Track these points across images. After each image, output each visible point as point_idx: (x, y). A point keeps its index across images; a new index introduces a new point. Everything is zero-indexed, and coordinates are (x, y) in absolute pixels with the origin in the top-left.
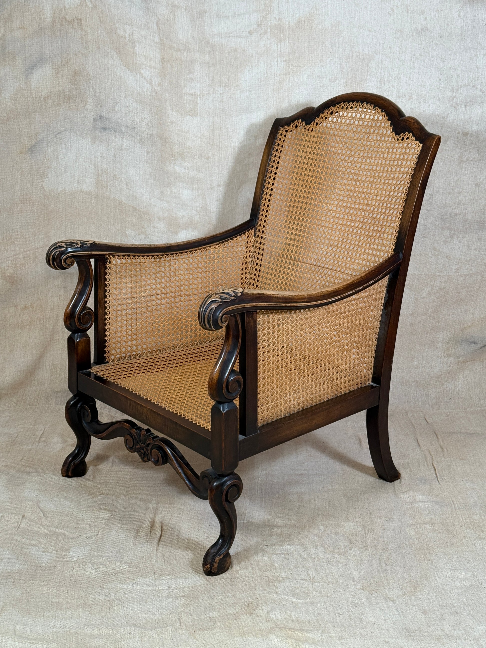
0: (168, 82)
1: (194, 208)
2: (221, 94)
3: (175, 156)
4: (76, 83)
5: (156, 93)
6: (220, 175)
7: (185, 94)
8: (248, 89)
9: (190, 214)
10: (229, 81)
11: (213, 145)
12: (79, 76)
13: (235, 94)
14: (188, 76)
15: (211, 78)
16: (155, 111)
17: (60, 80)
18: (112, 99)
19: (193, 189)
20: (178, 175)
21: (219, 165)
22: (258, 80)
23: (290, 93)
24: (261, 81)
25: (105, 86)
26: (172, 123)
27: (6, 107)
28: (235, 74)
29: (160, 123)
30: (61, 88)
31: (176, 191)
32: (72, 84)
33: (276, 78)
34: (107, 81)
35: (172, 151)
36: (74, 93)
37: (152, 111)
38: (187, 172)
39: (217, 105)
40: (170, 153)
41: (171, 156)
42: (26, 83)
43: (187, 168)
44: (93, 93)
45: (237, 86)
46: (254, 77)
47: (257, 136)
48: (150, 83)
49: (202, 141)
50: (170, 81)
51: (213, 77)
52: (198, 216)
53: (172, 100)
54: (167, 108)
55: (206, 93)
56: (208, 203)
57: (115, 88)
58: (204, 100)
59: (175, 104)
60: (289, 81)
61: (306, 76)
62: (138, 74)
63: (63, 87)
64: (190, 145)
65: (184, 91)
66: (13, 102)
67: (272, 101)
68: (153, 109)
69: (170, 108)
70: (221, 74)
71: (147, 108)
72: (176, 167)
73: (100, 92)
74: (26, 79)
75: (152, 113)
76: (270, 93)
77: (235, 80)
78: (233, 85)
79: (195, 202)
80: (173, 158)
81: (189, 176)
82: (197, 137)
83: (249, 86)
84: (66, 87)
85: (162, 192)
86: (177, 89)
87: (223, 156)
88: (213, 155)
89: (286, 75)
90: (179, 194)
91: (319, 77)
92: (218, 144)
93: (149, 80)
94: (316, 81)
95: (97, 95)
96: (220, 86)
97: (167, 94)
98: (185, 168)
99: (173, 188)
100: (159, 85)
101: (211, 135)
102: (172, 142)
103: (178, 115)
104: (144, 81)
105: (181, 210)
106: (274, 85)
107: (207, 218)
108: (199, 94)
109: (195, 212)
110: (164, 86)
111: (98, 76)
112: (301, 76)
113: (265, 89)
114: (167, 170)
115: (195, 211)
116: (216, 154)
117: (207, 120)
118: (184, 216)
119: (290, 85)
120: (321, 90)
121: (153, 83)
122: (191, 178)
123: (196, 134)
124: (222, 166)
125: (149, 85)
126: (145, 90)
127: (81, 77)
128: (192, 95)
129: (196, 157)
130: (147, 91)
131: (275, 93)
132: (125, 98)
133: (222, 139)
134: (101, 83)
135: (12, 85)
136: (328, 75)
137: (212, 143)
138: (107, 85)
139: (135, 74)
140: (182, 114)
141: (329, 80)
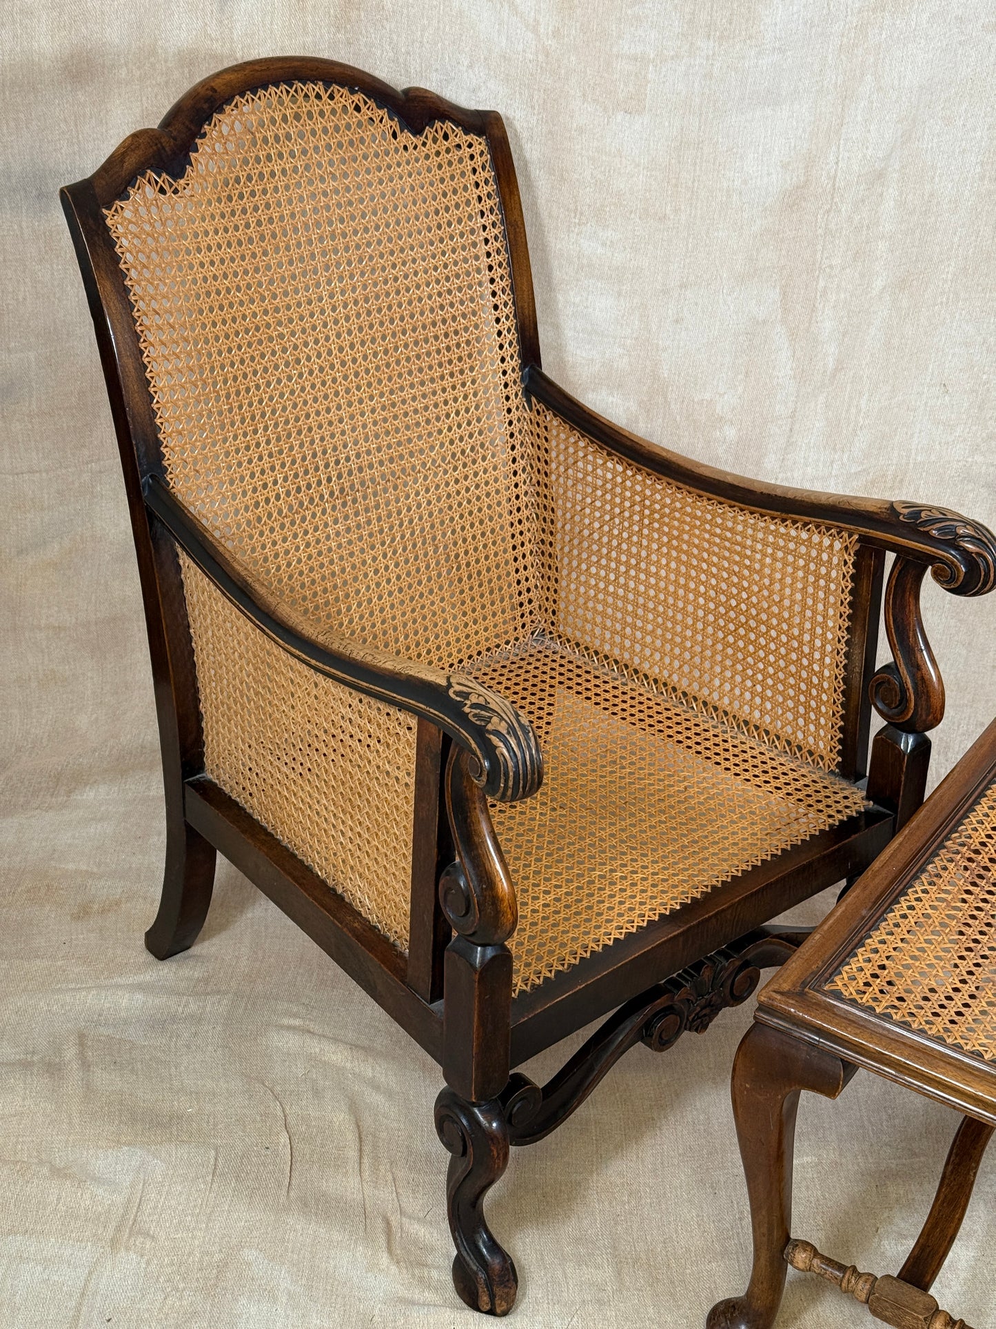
0: (578, 24)
1: (618, 340)
2: (708, 59)
3: (581, 214)
4: (348, 26)
5: (547, 56)
6: (688, 261)
7: (617, 56)
8: (777, 45)
9: (607, 356)
10: (730, 24)
11: (676, 185)
12: (358, 9)
13: (743, 58)
14: (629, 12)
15: (687, 17)
16: (541, 102)
17: (309, 18)
18: (437, 70)
19: (619, 294)
20: (585, 261)
21: (689, 235)
22: (805, 24)
23: (881, 56)
24: (811, 27)
25: (422, 36)
26: (581, 130)
27: (167, 82)
28: (749, 7)
29: (550, 132)
30: (309, 39)
31: (577, 300)
32: (338, 30)
33: (849, 17)
34: (426, 22)
35: (576, 202)
36: (342, 52)
37: (535, 100)
38: (609, 254)
39: (696, 85)
40: (572, 207)
41: (573, 215)
42: (221, 22)
43: (608, 243)
44: (391, 54)
45: (750, 37)
46: (796, 16)
47: (789, 163)
48: (535, 31)
49: (651, 176)
50: (582, 25)
51: (693, 14)
52: (626, 360)
53: (585, 72)
54: (572, 92)
55: (672, 53)
56: (654, 328)
57: (447, 43)
58: (663, 73)
59: (591, 83)
60: (881, 28)
61: (925, 16)
62: (506, 6)
63: (314, 36)
64: (622, 186)
65: (615, 50)
66: (186, 71)
67: (834, 77)
68: (536, 97)
69: (579, 94)
70: (712, 7)
71: (520, 94)
72: (582, 241)
73: (408, 53)
74: (222, 11)
75: (533, 107)
76: (830, 57)
77: (747, 21)
78: (740, 34)
79: (622, 325)
80: (577, 221)
81: (614, 262)
82: (638, 165)
83: (780, 39)
84: (322, 36)
85: (545, 304)
86: (598, 44)
87: (699, 212)
88: (676, 211)
89: (874, 10)
90: (586, 307)
91: (959, 19)
92: (690, 183)
93: (531, 21)
94: (950, 30)
95: (401, 60)
96: (709, 36)
97: (573, 58)
98: (604, 244)
99: (572, 293)
100: (556, 33)
101: (673, 161)
102: (578, 180)
103: (596, 110)
104: (519, 25)
105: (587, 347)
106: (843, 36)
107: (648, 363)
108: (652, 56)
109: (621, 351)
110: (568, 35)
111: (405, 11)
112: (914, 16)
113: (819, 46)
114: (560, 249)
115: (619, 347)
116: (683, 208)
117: (667, 124)
118: (592, 360)
119: (884, 36)
120: (960, 52)
121: (542, 31)
122: (617, 268)
123: (637, 160)
124: (694, 238)
125: (530, 35)
126: (520, 48)
127: (362, 14)
128: (636, 60)
129: (633, 216)
130: (524, 51)
131: (842, 57)
132: (471, 66)
133: (701, 169)
134: (414, 28)
135: (183, 26)
136: (983, 15)
137: (674, 181)
138: (427, 34)
139: (499, 6)
140: (605, 110)
141: (983, 27)
